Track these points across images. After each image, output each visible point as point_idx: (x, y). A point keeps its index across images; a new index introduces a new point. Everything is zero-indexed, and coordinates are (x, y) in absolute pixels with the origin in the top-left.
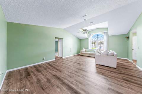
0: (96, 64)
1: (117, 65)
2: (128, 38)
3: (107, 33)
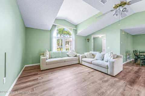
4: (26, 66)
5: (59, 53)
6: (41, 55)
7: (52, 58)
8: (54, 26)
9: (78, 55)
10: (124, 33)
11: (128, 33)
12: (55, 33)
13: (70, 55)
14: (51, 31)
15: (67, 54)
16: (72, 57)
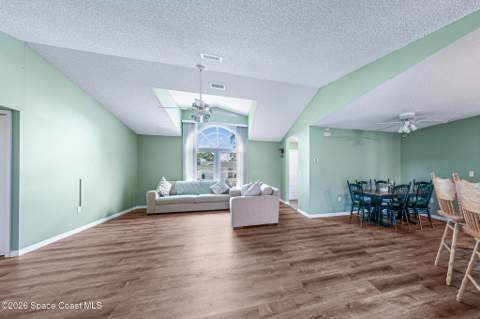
0: (235, 229)
1: (280, 215)
2: (282, 151)
3: (244, 130)
7: (176, 194)
13: (214, 190)
15: (212, 186)
16: (217, 195)
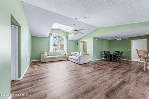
4: (32, 61)
5: (53, 53)
6: (41, 54)
7: (49, 56)
8: (51, 34)
9: (67, 54)
10: (97, 40)
11: (103, 39)
12: (51, 39)
13: (61, 54)
14: (49, 38)
15: (60, 53)
16: (62, 56)
